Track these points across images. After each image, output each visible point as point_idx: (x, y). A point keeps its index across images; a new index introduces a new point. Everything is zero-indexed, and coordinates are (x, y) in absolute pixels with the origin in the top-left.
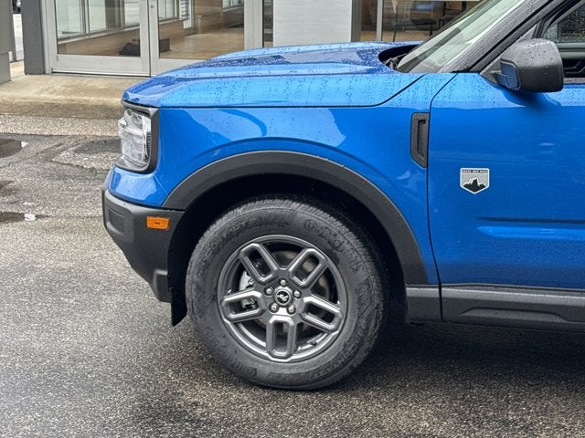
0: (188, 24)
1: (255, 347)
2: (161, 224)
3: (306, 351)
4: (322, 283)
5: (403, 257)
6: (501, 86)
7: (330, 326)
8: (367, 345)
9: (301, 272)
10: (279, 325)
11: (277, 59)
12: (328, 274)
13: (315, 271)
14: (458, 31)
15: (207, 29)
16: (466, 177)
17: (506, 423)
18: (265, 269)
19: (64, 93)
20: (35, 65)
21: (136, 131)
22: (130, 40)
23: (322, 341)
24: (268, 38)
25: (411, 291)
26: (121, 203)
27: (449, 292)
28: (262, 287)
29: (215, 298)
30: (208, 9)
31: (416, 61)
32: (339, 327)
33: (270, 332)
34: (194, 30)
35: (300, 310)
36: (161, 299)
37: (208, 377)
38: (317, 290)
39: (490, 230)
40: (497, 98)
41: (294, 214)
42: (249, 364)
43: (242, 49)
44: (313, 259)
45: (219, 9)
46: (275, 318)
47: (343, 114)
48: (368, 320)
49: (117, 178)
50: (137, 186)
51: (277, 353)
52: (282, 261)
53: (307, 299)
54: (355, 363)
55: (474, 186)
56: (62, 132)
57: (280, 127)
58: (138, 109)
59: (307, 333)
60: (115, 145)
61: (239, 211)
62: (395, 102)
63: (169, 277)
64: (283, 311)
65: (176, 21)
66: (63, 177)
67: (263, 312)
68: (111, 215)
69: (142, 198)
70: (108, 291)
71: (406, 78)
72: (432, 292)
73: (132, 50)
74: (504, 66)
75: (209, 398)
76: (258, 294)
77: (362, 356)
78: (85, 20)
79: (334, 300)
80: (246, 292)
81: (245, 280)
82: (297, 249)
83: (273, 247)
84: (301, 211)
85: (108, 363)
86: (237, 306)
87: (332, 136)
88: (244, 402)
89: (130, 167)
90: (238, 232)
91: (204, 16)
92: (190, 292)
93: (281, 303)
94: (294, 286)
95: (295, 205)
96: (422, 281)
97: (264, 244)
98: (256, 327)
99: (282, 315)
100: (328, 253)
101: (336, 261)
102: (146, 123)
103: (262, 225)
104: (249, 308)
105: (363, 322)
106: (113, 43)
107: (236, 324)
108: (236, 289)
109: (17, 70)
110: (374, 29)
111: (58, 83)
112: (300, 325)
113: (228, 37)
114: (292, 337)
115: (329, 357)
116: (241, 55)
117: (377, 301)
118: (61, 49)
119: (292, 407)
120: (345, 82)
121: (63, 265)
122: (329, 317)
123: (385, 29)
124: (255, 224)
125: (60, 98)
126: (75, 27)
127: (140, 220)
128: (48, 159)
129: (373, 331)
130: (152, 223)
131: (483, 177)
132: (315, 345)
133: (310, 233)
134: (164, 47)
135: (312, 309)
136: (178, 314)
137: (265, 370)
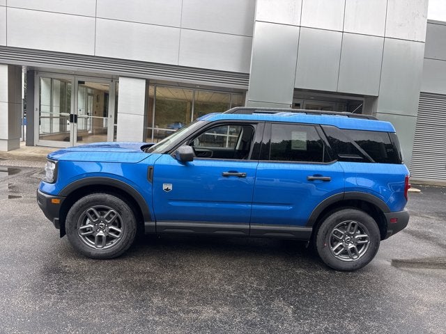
0: (90, 132)
1: (91, 244)
2: (57, 201)
3: (109, 245)
4: (116, 221)
5: (144, 212)
6: (176, 159)
7: (118, 236)
8: (130, 242)
9: (108, 218)
10: (100, 237)
11: (117, 146)
12: (118, 218)
13: (113, 217)
14: (168, 140)
15: (96, 134)
16: (165, 187)
17: (175, 266)
18: (96, 217)
19: (40, 153)
20: (30, 142)
21: (51, 168)
22: (67, 136)
23: (115, 242)
24: (115, 138)
25: (146, 223)
26: (42, 194)
27: (158, 223)
28: (94, 224)
29: (76, 228)
30: (97, 128)
31: (152, 150)
32: (121, 237)
33: (96, 239)
34: (92, 134)
35: (107, 231)
36: (57, 228)
37: (73, 256)
38: (114, 224)
39: (170, 203)
40: (175, 162)
41: (106, 198)
42: (89, 251)
43: (106, 141)
44: (113, 213)
45: (101, 128)
46: (98, 234)
47: (124, 165)
48: (131, 234)
49: (43, 185)
50: (50, 187)
51: (99, 246)
52: (102, 214)
53: (110, 227)
54: (126, 249)
55: (167, 189)
56: (36, 166)
57: (107, 169)
58: (52, 160)
59: (109, 239)
60: (44, 172)
61: (87, 197)
62: (143, 162)
63: (59, 220)
64: (101, 232)
65: (86, 131)
66: (33, 183)
67: (94, 232)
68: (40, 198)
69: (50, 192)
70: (41, 225)
71: (147, 155)
72: (153, 224)
73: (67, 139)
74: (177, 153)
75: (72, 264)
76: (92, 226)
77: (129, 246)
78: (51, 128)
79: (119, 228)
80: (89, 225)
81: (88, 221)
82: (107, 210)
83: (98, 210)
84: (108, 197)
85: (35, 252)
86: (85, 230)
87: (120, 172)
88: (84, 264)
89: (48, 181)
90: (86, 205)
91: (96, 130)
92: (67, 226)
93: (101, 229)
94: (105, 223)
95: (107, 195)
96: (150, 220)
97: (95, 208)
98: (92, 237)
99: (101, 233)
100: (118, 211)
101: (120, 213)
102: (53, 167)
103: (95, 202)
104: (89, 231)
105: (129, 235)
106: (61, 137)
107: (84, 236)
108: (85, 224)
109: (23, 144)
110: (151, 137)
111: (38, 149)
112: (107, 237)
113: (104, 137)
114: (104, 240)
115: (117, 247)
116: (107, 143)
117: (134, 227)
118: (41, 137)
119: (102, 266)
120: (126, 155)
121: (25, 215)
122: (117, 233)
123: (155, 137)
124: (92, 202)
125: (39, 155)
126: (48, 131)
127: (50, 200)
128: (29, 176)
129: (133, 237)
130: (53, 201)
131: (170, 187)
132: (112, 243)
133: (112, 205)
134: (79, 139)
135: (112, 230)
136: (62, 234)
137: (93, 253)
